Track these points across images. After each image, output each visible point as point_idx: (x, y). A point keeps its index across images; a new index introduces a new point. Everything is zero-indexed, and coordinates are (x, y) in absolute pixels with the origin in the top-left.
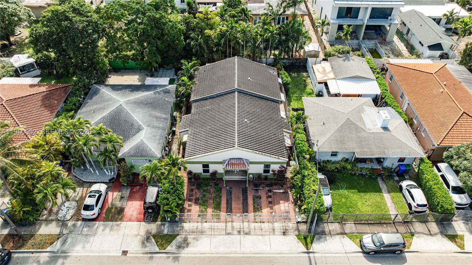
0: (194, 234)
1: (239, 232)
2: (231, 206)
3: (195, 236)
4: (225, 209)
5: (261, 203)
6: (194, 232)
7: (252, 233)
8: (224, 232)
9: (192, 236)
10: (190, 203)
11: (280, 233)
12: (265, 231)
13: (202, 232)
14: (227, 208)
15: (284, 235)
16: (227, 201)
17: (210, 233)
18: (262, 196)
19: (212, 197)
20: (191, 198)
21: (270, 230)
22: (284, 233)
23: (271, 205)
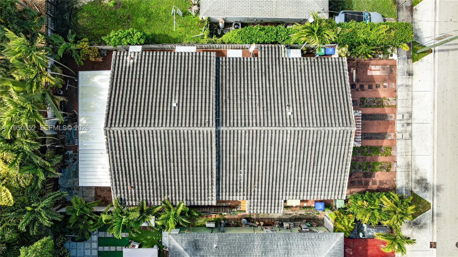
0: (410, 174)
1: (408, 124)
2: (375, 134)
3: (414, 172)
4: (380, 141)
5: (371, 98)
6: (409, 174)
7: (409, 110)
8: (409, 142)
9: (414, 176)
10: (370, 183)
11: (410, 79)
12: (408, 95)
13: (409, 165)
14: (378, 139)
15: (412, 75)
16: (369, 139)
17: (410, 157)
18: (361, 97)
19: (362, 158)
20: (363, 182)
21: (407, 90)
22: (409, 75)
23: (374, 87)
